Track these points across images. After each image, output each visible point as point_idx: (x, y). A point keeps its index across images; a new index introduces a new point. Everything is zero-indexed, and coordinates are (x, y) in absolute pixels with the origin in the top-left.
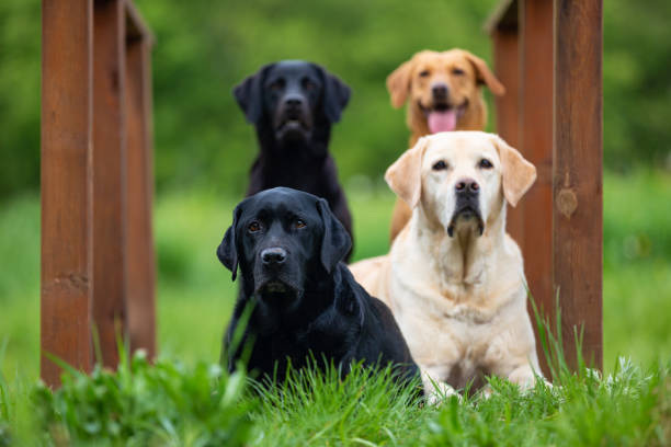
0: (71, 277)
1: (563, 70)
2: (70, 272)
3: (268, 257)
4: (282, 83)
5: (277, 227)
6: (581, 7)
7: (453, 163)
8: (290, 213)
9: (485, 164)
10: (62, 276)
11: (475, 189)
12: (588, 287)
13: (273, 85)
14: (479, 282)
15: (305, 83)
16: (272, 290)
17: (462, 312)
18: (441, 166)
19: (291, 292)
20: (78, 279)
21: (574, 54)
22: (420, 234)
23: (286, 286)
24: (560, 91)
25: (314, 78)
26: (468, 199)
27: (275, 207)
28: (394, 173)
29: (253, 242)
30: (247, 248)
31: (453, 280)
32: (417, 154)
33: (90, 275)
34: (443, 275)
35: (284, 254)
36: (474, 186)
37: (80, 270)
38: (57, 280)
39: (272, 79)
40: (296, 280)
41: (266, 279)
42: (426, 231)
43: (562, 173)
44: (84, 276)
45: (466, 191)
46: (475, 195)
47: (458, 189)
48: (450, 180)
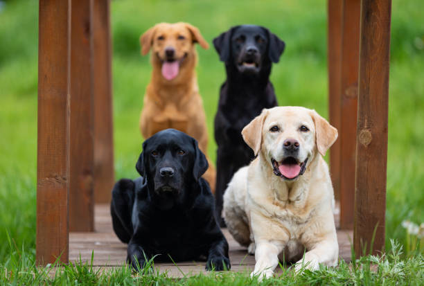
0: (56, 177)
2: (55, 174)
3: (164, 173)
4: (243, 39)
5: (168, 154)
7: (283, 127)
8: (177, 146)
9: (303, 129)
10: (50, 176)
11: (297, 146)
13: (237, 39)
14: (298, 200)
15: (257, 39)
16: (164, 190)
18: (275, 129)
19: (175, 191)
20: (59, 178)
21: (372, 46)
23: (173, 189)
26: (292, 152)
27: (168, 142)
28: (246, 131)
29: (154, 161)
30: (151, 165)
32: (261, 120)
33: (68, 175)
35: (173, 171)
36: (296, 144)
37: (61, 173)
38: (47, 179)
39: (237, 35)
40: (178, 184)
41: (162, 185)
43: (362, 120)
44: (64, 177)
45: (291, 147)
46: (297, 150)
47: (286, 145)
48: (280, 138)
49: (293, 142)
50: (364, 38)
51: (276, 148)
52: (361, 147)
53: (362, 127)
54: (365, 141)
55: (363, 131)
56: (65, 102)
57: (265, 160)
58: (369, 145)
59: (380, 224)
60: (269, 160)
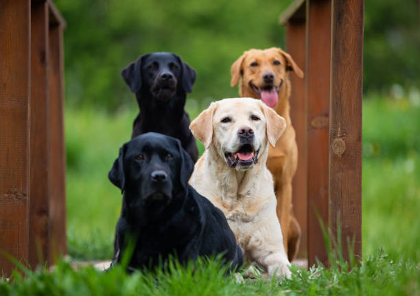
0: (15, 193)
1: (337, 60)
2: (15, 190)
5: (156, 158)
6: (349, 19)
7: (235, 118)
8: (164, 149)
9: (254, 118)
10: (9, 192)
11: (252, 133)
12: (352, 203)
13: (150, 67)
14: (249, 194)
15: (171, 66)
17: (233, 216)
18: (227, 120)
20: (19, 194)
21: (345, 50)
22: (210, 164)
24: (335, 74)
25: (176, 63)
26: (247, 139)
28: (195, 125)
31: (229, 194)
32: (210, 112)
33: (28, 191)
34: (223, 191)
35: (166, 175)
36: (250, 131)
37: (21, 189)
38: (6, 195)
39: (149, 63)
42: (213, 162)
43: (335, 127)
44: (24, 192)
45: (246, 135)
46: (252, 137)
47: (240, 133)
48: (233, 128)
49: (247, 130)
50: (335, 42)
51: (230, 139)
52: (335, 157)
53: (335, 135)
54: (339, 151)
55: (337, 140)
56: (26, 113)
57: (218, 155)
58: (343, 155)
59: (356, 240)
60: (222, 154)
